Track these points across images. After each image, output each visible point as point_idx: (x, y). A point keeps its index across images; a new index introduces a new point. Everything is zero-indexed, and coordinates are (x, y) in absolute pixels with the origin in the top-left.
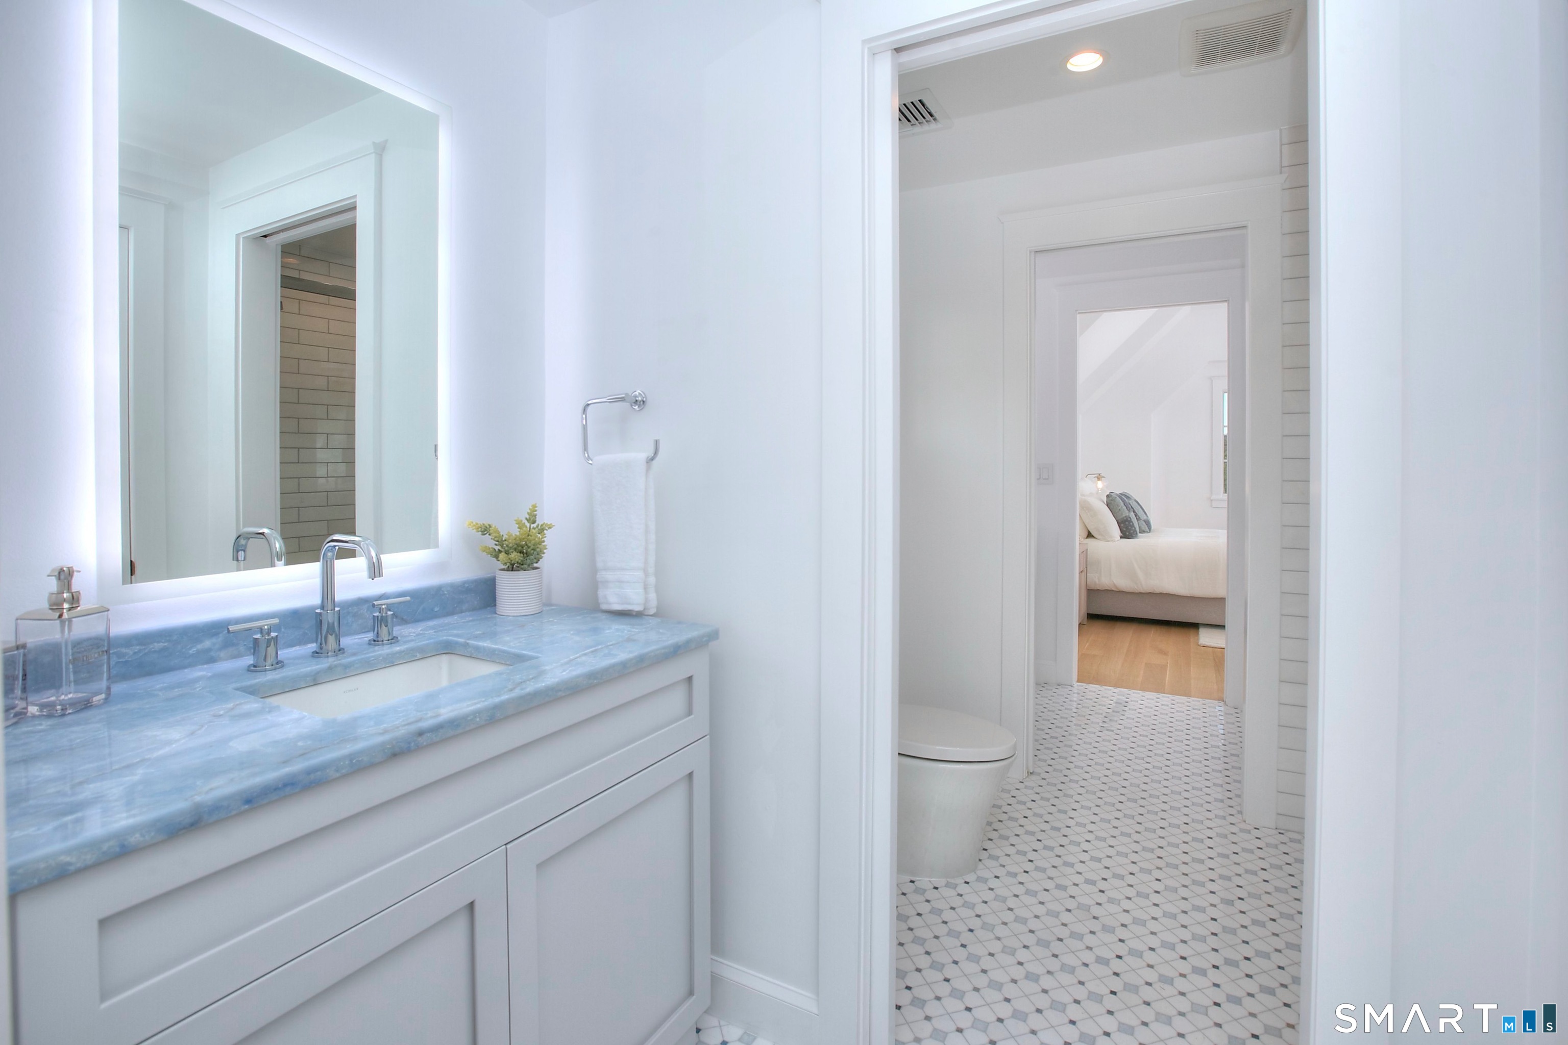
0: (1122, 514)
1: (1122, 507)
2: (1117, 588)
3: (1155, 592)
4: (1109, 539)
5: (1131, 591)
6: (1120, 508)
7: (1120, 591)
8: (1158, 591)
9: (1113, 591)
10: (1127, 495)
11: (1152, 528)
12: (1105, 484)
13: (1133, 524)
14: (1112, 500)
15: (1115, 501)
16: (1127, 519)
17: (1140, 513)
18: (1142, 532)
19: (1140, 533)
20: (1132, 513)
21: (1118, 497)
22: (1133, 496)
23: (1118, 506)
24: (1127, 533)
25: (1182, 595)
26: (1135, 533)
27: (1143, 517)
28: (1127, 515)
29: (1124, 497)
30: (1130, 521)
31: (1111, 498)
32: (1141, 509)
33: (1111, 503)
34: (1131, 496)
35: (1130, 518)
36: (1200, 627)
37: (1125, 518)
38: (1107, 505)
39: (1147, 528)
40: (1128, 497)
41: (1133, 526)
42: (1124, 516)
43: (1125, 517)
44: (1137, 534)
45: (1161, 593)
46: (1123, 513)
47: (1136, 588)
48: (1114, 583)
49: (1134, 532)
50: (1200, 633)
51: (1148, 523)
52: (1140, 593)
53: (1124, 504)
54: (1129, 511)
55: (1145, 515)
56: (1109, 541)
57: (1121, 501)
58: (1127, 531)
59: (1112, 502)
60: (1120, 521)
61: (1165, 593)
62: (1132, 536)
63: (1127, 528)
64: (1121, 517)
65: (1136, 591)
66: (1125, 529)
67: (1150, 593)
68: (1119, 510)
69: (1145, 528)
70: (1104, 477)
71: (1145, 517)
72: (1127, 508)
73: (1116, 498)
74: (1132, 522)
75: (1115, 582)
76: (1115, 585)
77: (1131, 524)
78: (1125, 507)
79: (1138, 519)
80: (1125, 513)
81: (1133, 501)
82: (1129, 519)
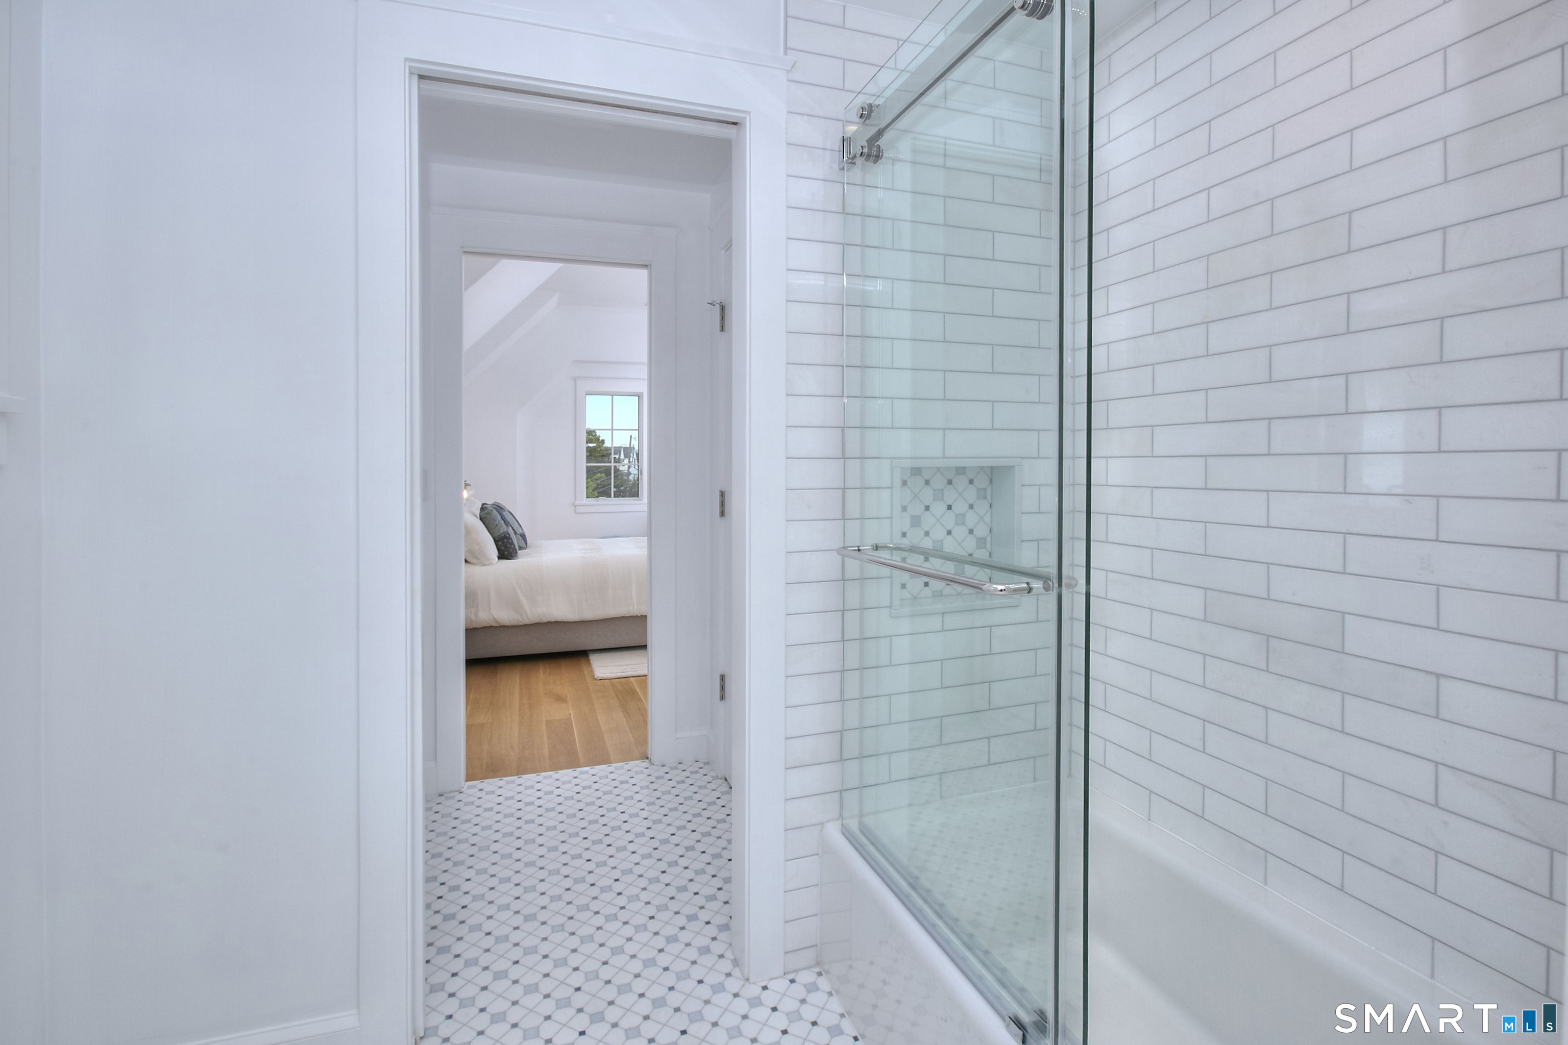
0: (499, 530)
1: (499, 521)
2: (498, 623)
3: (542, 622)
4: (486, 563)
5: (515, 623)
6: (497, 522)
7: (501, 626)
8: (545, 620)
9: (492, 626)
10: (500, 505)
11: (528, 542)
12: (471, 493)
13: (512, 541)
14: (487, 514)
15: (491, 515)
16: (505, 536)
17: (516, 526)
18: (521, 548)
19: (519, 550)
20: (510, 528)
21: (494, 510)
22: (507, 507)
23: (494, 520)
24: (506, 553)
25: (571, 621)
26: (515, 551)
27: (519, 531)
28: (506, 530)
29: (499, 508)
30: (509, 538)
31: (486, 511)
32: (516, 522)
33: (486, 517)
34: (505, 507)
35: (509, 534)
36: (589, 653)
37: (503, 535)
38: (481, 519)
39: (524, 543)
40: (501, 508)
41: (512, 543)
42: (502, 532)
43: (504, 532)
44: (516, 552)
45: (549, 622)
46: (501, 529)
47: (520, 619)
48: (494, 618)
49: (513, 551)
50: (591, 661)
51: (523, 536)
52: (525, 625)
53: (502, 518)
54: (507, 526)
55: (520, 529)
56: (485, 565)
57: (498, 515)
58: (506, 550)
59: (487, 515)
60: (497, 539)
61: (553, 621)
62: (512, 556)
63: (506, 547)
64: (499, 534)
65: (521, 624)
66: (503, 548)
67: (537, 623)
68: (496, 525)
69: (522, 543)
70: (470, 485)
71: (521, 531)
72: (505, 522)
73: (492, 510)
74: (511, 539)
75: (495, 616)
76: (495, 620)
77: (510, 541)
78: (502, 522)
79: (515, 533)
80: (504, 528)
81: (507, 512)
82: (508, 536)
